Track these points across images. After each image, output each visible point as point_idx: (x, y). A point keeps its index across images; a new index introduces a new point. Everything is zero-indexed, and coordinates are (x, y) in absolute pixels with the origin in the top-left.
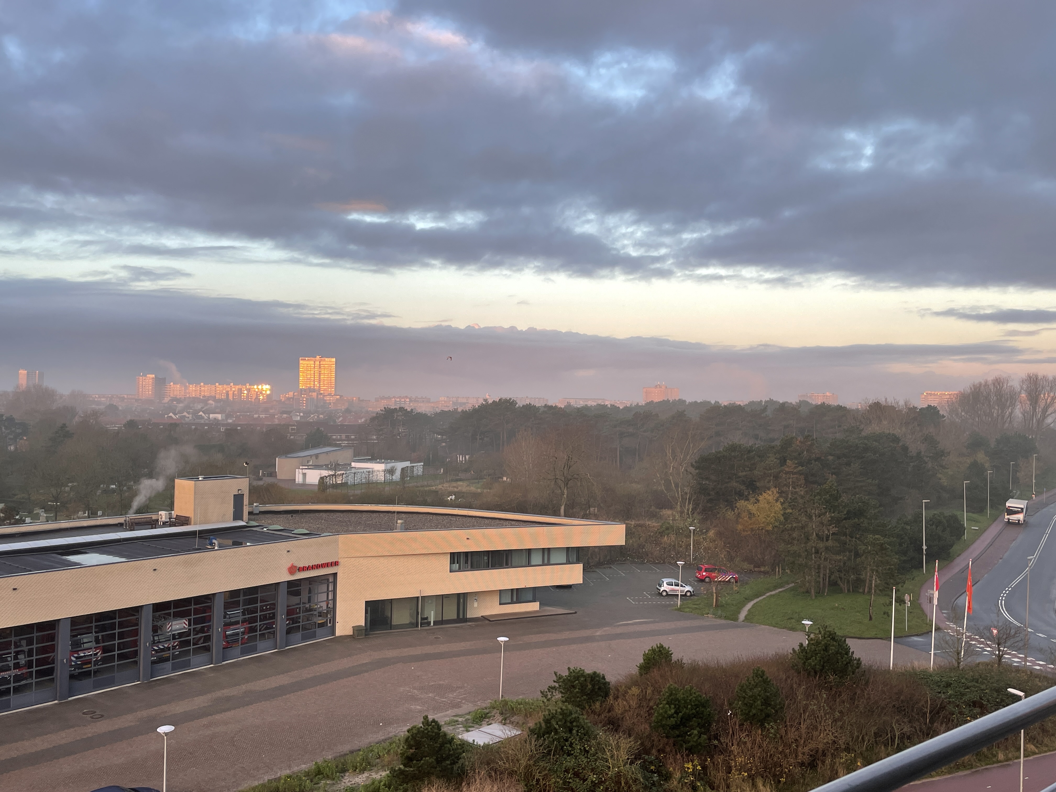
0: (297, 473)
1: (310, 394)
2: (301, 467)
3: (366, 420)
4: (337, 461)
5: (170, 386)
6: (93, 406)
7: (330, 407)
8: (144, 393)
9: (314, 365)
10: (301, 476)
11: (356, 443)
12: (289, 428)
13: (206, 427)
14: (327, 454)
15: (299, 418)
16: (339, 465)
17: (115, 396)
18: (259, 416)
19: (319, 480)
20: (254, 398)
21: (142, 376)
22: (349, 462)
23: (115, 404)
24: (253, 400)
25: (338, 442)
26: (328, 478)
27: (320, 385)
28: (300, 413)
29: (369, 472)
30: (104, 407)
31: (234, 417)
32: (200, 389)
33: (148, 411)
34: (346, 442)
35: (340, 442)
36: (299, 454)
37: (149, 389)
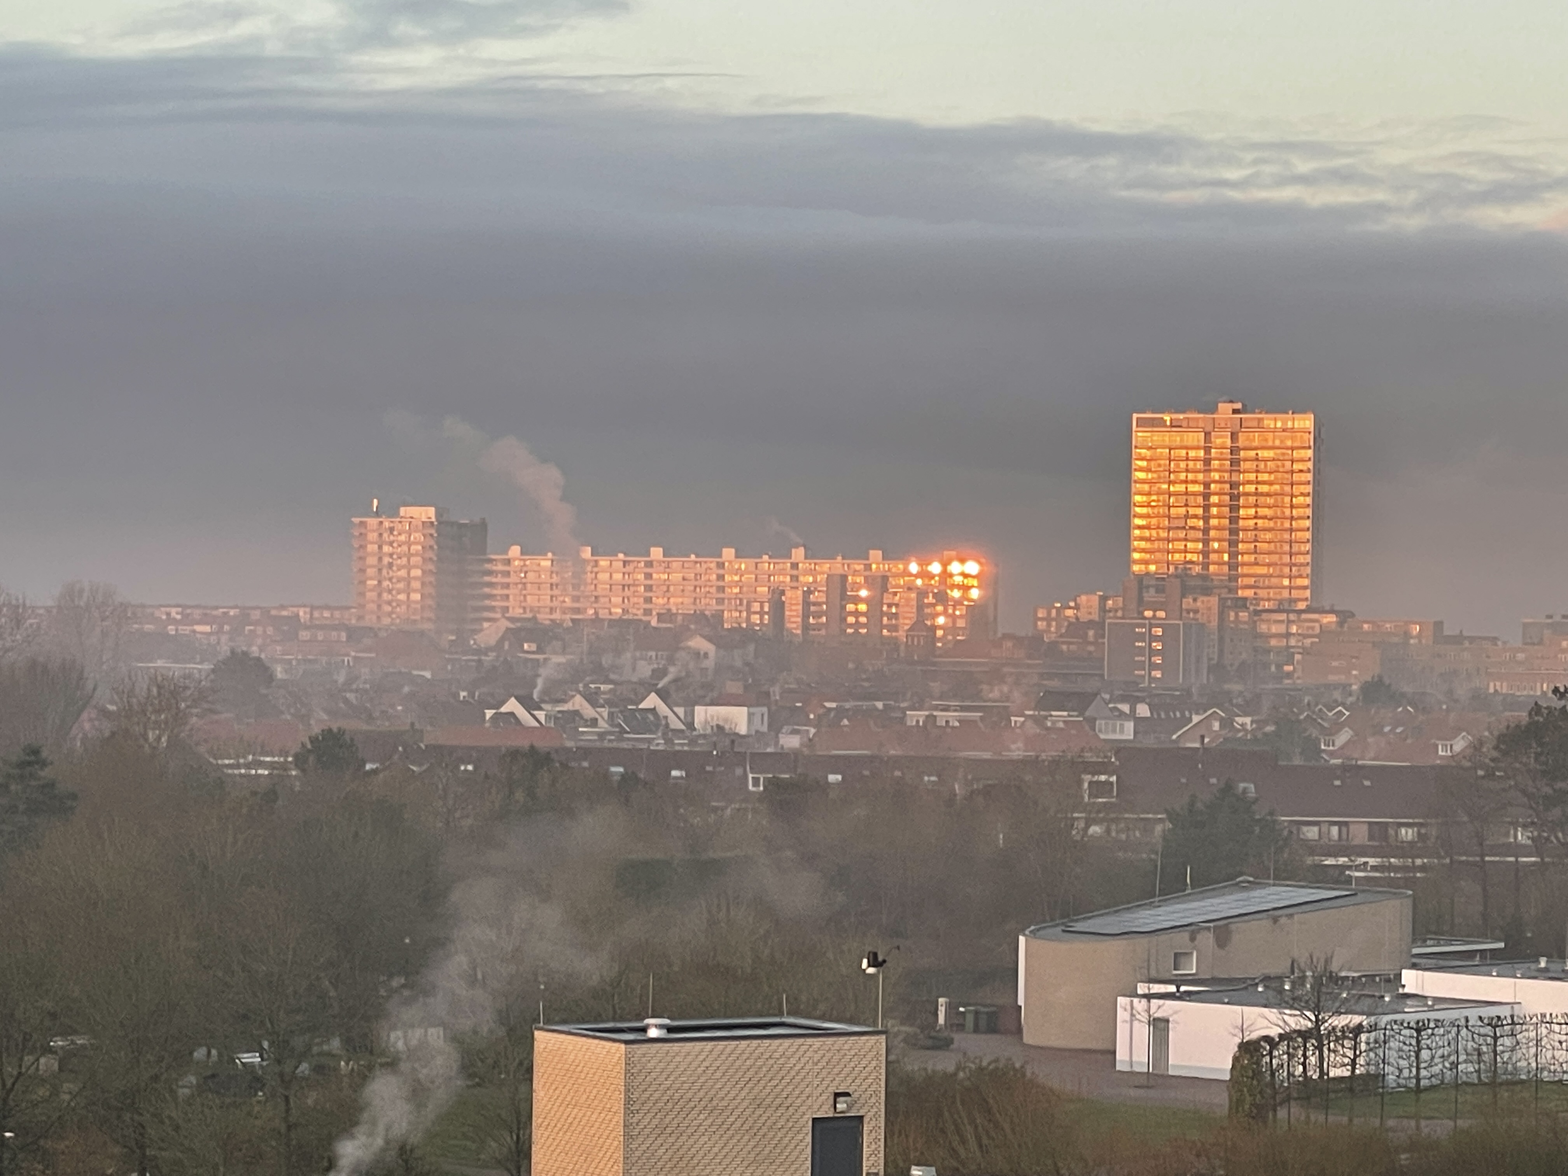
0: (1122, 1015)
1: (1188, 603)
2: (1142, 989)
3: (1477, 746)
4: (1328, 961)
5: (508, 562)
6: (160, 663)
7: (1289, 675)
8: (386, 596)
9: (1207, 450)
10: (1143, 1032)
11: (1423, 868)
12: (1080, 782)
13: (675, 773)
14: (1275, 920)
15: (1127, 731)
16: (1336, 980)
17: (256, 615)
18: (931, 719)
19: (1236, 1059)
20: (906, 623)
21: (377, 514)
22: (1386, 968)
23: (255, 651)
24: (901, 634)
25: (1330, 861)
26: (1283, 1047)
27: (1233, 555)
28: (1133, 701)
29: (1495, 1023)
30: (207, 666)
31: (808, 723)
32: (649, 576)
33: (406, 689)
34: (1372, 861)
35: (1342, 860)
36: (1127, 916)
37: (408, 580)
